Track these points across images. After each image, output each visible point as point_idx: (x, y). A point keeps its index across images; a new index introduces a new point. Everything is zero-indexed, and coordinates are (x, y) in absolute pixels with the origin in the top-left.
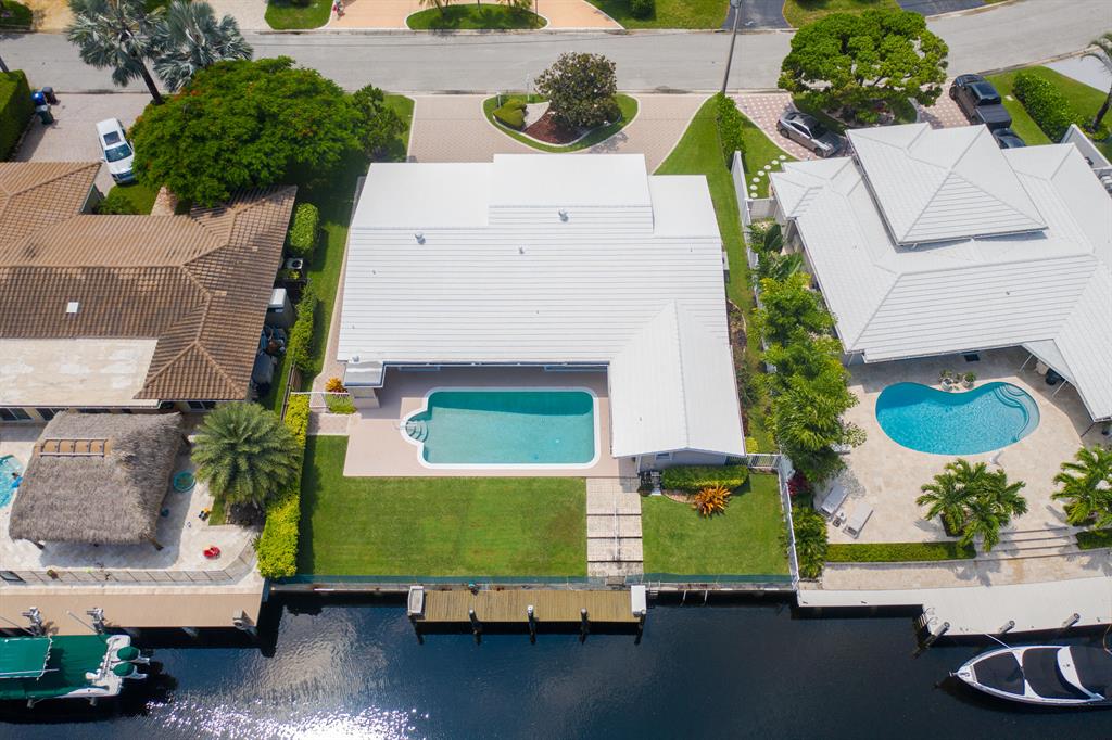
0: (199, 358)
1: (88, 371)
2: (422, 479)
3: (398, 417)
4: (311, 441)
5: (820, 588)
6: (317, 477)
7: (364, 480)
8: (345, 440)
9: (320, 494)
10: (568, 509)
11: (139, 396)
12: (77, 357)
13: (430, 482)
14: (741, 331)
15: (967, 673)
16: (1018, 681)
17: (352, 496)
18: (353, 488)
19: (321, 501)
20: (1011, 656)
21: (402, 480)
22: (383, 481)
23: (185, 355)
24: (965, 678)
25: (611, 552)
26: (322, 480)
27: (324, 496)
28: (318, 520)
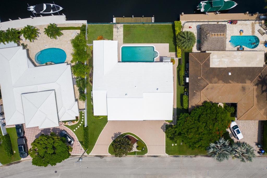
0: (200, 61)
1: (222, 59)
2: (154, 43)
3: (160, 56)
4: (176, 51)
5: (83, 24)
6: (174, 43)
7: (165, 43)
8: (170, 52)
9: (173, 40)
10: (127, 37)
11: (210, 53)
12: (226, 63)
13: (152, 42)
14: (90, 78)
15: (61, 9)
16: (53, 7)
17: (167, 39)
18: (166, 41)
19: (172, 38)
20: (53, 11)
21: (158, 43)
22: (161, 42)
23: (203, 62)
24: (62, 8)
25: (119, 30)
26: (173, 42)
27: (172, 40)
28: (173, 35)
